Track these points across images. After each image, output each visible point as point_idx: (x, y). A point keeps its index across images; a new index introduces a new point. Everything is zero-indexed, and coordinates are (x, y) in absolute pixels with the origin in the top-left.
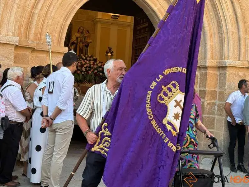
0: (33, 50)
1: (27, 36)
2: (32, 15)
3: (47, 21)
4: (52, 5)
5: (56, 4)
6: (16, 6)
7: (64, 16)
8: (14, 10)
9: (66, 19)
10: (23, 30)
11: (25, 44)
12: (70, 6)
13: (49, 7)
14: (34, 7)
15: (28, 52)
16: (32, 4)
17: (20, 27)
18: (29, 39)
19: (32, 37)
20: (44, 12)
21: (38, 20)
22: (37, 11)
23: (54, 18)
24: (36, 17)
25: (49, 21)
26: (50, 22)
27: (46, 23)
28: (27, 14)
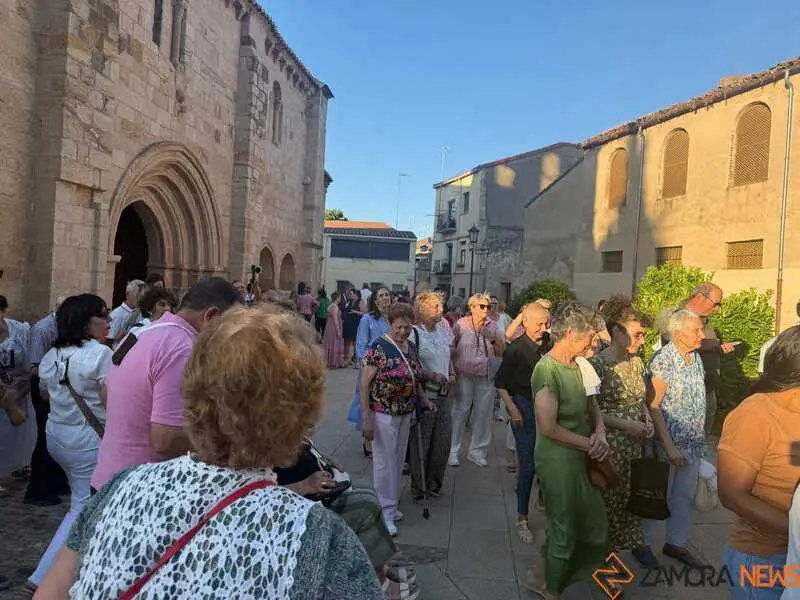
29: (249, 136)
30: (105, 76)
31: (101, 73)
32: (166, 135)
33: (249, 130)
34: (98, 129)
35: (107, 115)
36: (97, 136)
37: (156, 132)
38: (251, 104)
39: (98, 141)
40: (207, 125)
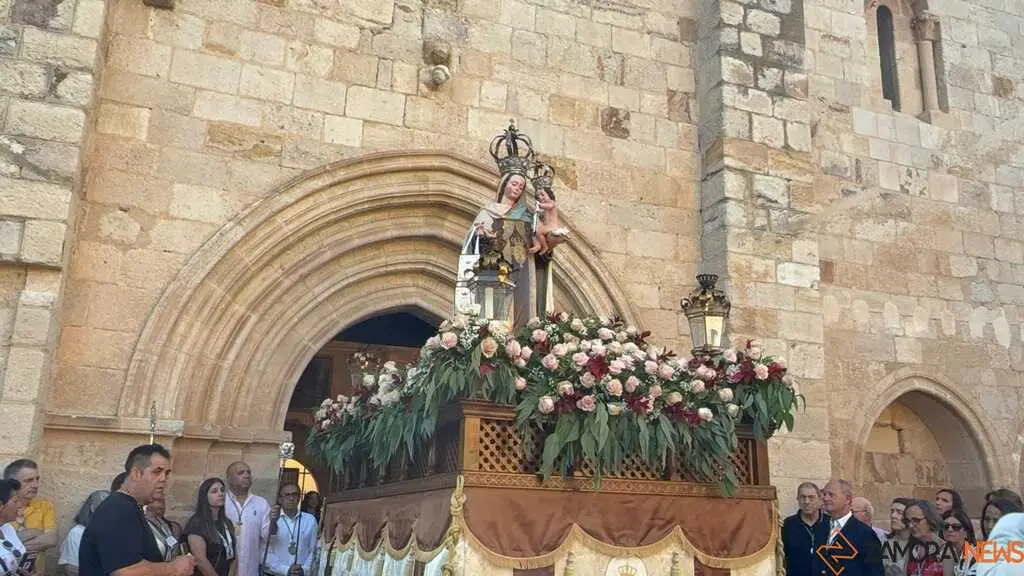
0: (215, 443)
1: (203, 416)
2: (216, 370)
3: (249, 380)
4: (262, 347)
5: (269, 345)
6: (182, 357)
7: (286, 368)
8: (179, 366)
9: (290, 373)
10: (195, 404)
11: (197, 433)
12: (300, 347)
13: (255, 352)
14: (221, 356)
15: (204, 450)
16: (218, 350)
17: (188, 399)
18: (207, 420)
19: (212, 416)
20: (242, 363)
21: (230, 379)
22: (227, 364)
23: (264, 372)
24: (224, 375)
25: (252, 381)
26: (255, 383)
27: (246, 384)
28: (206, 372)
29: (720, 99)
30: (56, 31)
31: (43, 26)
32: (384, 140)
33: (721, 83)
34: (20, 138)
35: (63, 105)
36: (17, 148)
37: (347, 135)
38: (721, 25)
39: (18, 159)
40: (561, 103)
